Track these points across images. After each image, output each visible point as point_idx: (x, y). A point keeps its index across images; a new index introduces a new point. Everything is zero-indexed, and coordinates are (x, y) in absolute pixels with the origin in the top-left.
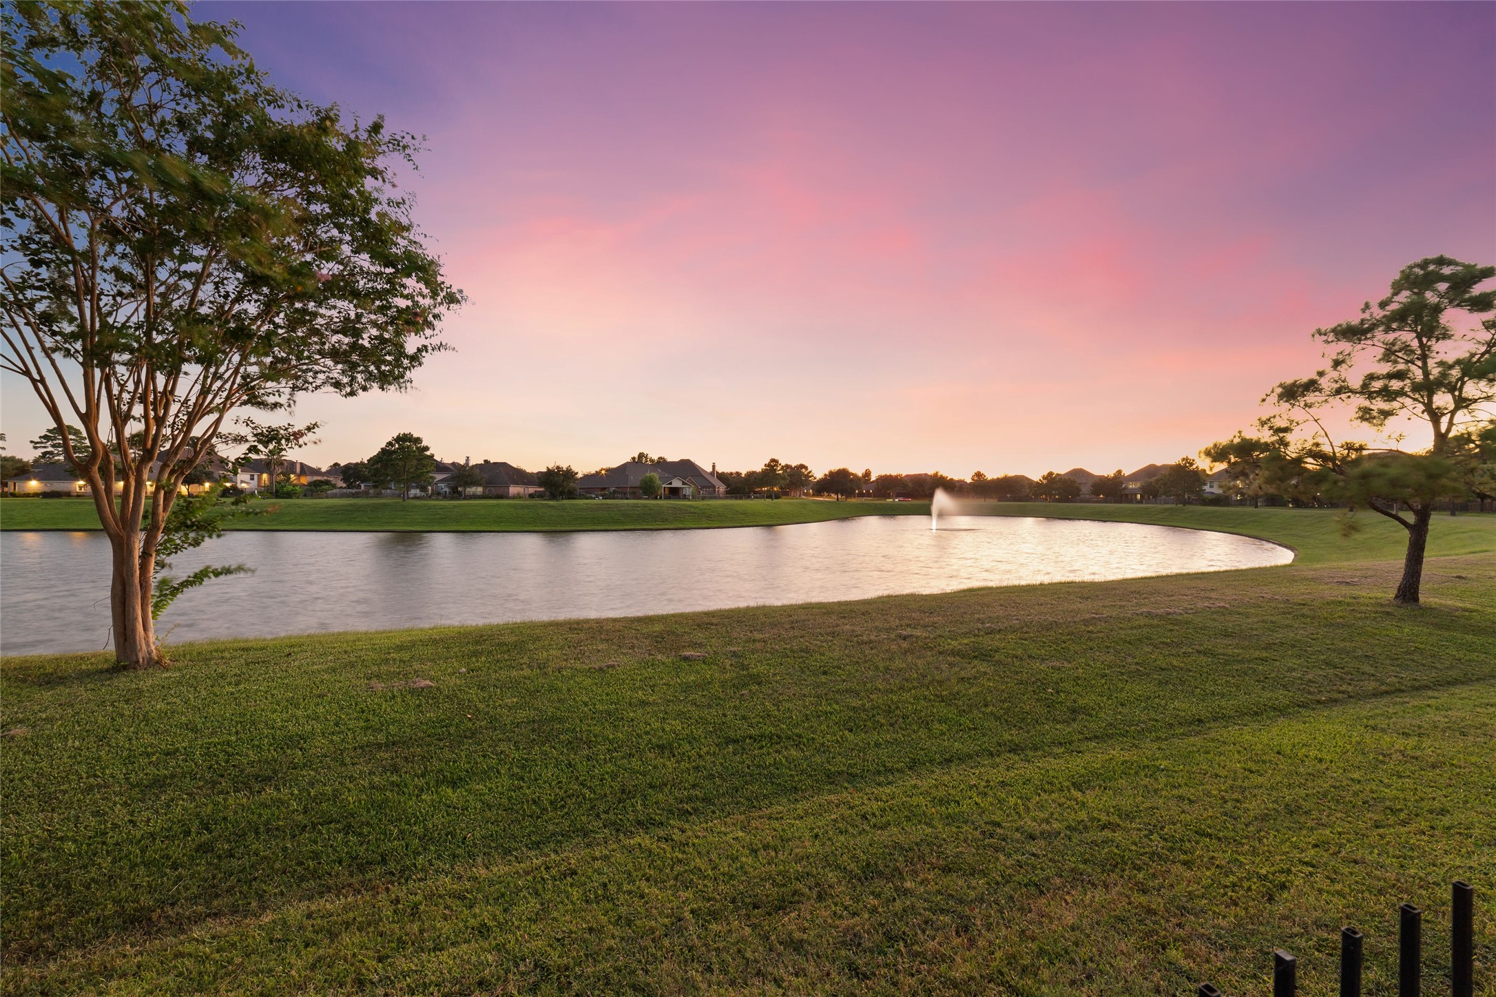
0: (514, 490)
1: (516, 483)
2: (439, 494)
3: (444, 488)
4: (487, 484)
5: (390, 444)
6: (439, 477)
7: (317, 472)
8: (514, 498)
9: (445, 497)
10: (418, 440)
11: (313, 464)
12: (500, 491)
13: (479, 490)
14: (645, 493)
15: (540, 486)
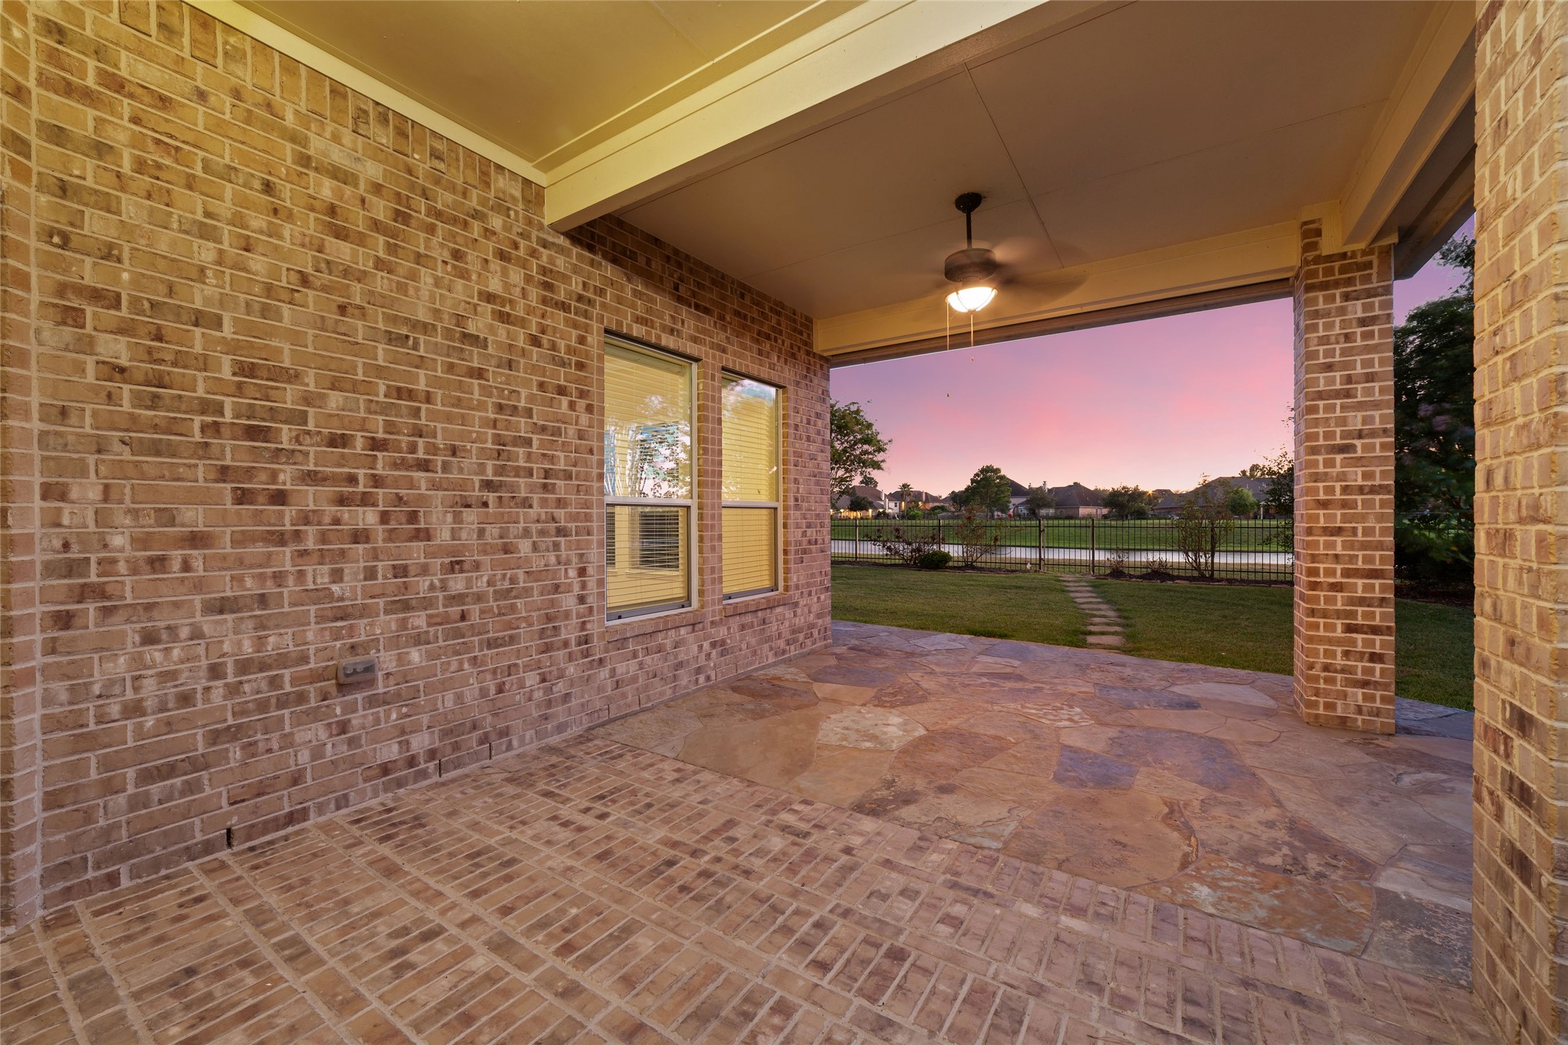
0: (1083, 511)
1: (1087, 504)
2: (1019, 516)
3: (1022, 510)
4: (1058, 505)
5: (977, 475)
6: (1016, 501)
7: (936, 499)
8: (1084, 518)
9: (1025, 519)
10: (998, 470)
11: (934, 494)
12: (1070, 513)
13: (1051, 511)
14: (1234, 512)
15: (1105, 506)
